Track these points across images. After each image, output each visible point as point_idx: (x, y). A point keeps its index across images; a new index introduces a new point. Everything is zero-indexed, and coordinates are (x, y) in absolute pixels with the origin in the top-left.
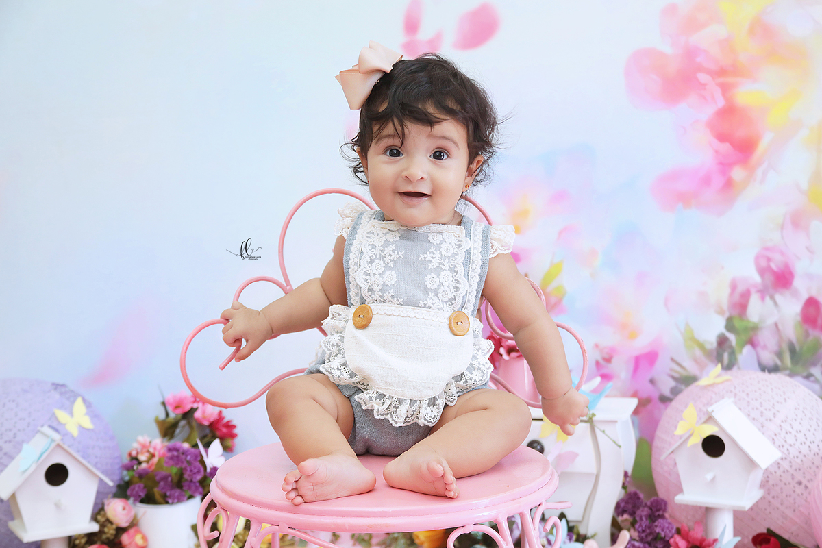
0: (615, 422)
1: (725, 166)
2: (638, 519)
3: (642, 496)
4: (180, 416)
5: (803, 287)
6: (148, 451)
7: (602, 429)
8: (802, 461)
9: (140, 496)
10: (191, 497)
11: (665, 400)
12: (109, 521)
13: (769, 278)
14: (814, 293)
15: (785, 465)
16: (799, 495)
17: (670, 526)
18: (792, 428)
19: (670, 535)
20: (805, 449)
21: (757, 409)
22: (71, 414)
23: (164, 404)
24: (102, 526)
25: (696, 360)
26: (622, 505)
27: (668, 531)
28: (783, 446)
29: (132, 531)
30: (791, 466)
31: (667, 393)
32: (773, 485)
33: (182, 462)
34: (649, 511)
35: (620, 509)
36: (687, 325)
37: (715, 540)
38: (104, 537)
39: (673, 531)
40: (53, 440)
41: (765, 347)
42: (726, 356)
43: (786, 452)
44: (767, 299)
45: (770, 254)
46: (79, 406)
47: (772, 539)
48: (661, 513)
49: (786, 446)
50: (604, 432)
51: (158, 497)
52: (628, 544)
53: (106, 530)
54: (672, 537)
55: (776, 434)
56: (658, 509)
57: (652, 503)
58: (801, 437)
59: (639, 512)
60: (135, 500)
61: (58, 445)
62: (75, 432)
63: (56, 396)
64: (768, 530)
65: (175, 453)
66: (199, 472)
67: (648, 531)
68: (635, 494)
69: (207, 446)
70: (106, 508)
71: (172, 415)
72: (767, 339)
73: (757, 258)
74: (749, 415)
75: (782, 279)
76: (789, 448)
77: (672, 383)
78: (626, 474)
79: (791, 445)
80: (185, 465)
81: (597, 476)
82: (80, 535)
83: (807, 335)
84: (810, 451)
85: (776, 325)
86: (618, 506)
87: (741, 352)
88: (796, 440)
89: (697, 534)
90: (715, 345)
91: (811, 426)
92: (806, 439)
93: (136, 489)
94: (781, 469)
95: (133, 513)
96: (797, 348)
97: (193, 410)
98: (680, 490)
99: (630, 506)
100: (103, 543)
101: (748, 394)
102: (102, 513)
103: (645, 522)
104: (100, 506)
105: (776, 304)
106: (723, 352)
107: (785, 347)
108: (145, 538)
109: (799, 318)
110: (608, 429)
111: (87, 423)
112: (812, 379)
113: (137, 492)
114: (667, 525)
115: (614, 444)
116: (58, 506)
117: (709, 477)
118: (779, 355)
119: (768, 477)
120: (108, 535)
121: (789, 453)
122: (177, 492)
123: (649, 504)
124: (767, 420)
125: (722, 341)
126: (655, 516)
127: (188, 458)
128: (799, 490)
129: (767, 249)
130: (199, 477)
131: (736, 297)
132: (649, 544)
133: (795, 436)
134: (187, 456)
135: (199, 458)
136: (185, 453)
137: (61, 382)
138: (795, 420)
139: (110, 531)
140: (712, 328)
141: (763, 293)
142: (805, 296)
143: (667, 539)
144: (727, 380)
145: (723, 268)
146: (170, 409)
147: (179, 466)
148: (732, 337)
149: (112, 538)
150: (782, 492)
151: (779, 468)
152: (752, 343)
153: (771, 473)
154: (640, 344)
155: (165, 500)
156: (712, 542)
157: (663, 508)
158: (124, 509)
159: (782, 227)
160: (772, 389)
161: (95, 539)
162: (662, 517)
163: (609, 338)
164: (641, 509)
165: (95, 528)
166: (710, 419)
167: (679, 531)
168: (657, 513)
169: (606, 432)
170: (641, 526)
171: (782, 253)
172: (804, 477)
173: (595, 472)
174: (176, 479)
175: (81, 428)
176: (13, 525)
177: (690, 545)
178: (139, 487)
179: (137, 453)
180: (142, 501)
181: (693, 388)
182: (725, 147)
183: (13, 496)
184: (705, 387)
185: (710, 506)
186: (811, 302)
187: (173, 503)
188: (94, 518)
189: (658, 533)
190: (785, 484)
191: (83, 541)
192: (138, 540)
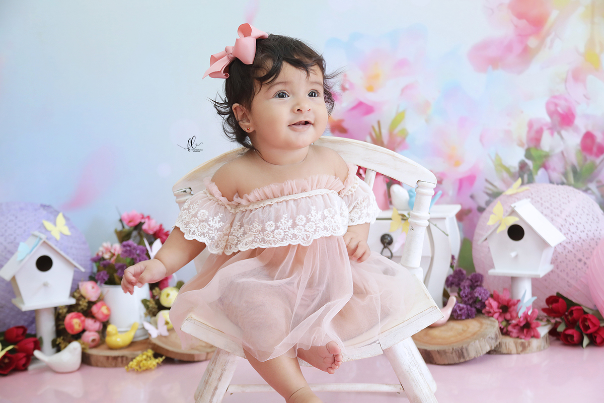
0: (445, 218)
1: (522, 37)
2: (462, 288)
3: (464, 272)
4: (132, 228)
5: (582, 125)
6: (110, 252)
7: (435, 223)
8: (582, 244)
9: (104, 279)
11: (481, 210)
12: (82, 297)
13: (557, 119)
14: (590, 129)
15: (569, 247)
16: (580, 269)
17: (486, 292)
18: (574, 221)
19: (486, 298)
20: (583, 236)
21: (548, 208)
22: (55, 224)
23: (121, 221)
24: (78, 300)
25: (504, 181)
26: (451, 279)
27: (484, 295)
28: (567, 234)
29: (99, 304)
30: (574, 248)
31: (483, 205)
32: (561, 262)
33: (134, 254)
34: (470, 282)
35: (449, 282)
36: (497, 155)
37: (519, 301)
38: (80, 308)
39: (488, 295)
40: (41, 239)
41: (554, 170)
42: (526, 177)
43: (570, 238)
44: (556, 134)
45: (557, 101)
46: (60, 219)
47: (560, 300)
48: (479, 283)
49: (570, 234)
50: (436, 225)
51: (117, 280)
52: (455, 305)
53: (81, 303)
54: (487, 299)
55: (562, 226)
56: (477, 281)
57: (472, 277)
58: (581, 227)
59: (462, 284)
60: (101, 283)
61: (44, 242)
62: (58, 237)
63: (45, 212)
64: (558, 294)
65: (128, 248)
67: (469, 296)
68: (460, 271)
69: (151, 244)
70: (80, 287)
71: (127, 228)
72: (556, 163)
73: (548, 104)
74: (542, 213)
75: (566, 119)
76: (572, 235)
77: (487, 198)
78: (453, 257)
79: (573, 233)
80: (135, 256)
81: (432, 259)
82: (62, 307)
83: (585, 159)
84: (588, 237)
85: (562, 153)
86: (447, 280)
87: (537, 174)
88: (577, 229)
89: (505, 296)
90: (517, 169)
91: (588, 220)
92: (585, 228)
93: (102, 274)
94: (567, 250)
95: (99, 292)
96: (578, 169)
97: (141, 224)
98: (492, 267)
99: (456, 280)
100: (79, 312)
101: (541, 199)
102: (78, 291)
103: (467, 290)
104: (76, 287)
105: (562, 137)
106: (524, 173)
107: (569, 169)
108: (109, 309)
109: (579, 148)
110: (439, 224)
111: (66, 231)
112: (589, 192)
113: (102, 277)
114: (483, 291)
115: (443, 234)
116: (45, 285)
117: (513, 254)
118: (565, 174)
119: (557, 256)
120: (83, 307)
121: (572, 239)
123: (470, 277)
124: (555, 216)
125: (523, 166)
126: (474, 286)
127: (138, 252)
128: (580, 265)
129: (555, 97)
131: (533, 134)
132: (471, 305)
133: (577, 226)
134: (136, 251)
135: (145, 252)
136: (135, 249)
137: (47, 203)
138: (577, 215)
139: (83, 304)
140: (515, 157)
141: (552, 129)
142: (583, 131)
143: (483, 301)
144: (527, 190)
145: (522, 112)
146: (125, 223)
147: (131, 257)
148: (530, 163)
149: (85, 309)
150: (567, 267)
151: (565, 249)
152: (545, 166)
153: (559, 253)
154: (463, 170)
156: (516, 302)
157: (480, 279)
158: (93, 288)
159: (566, 81)
160: (559, 195)
161: (73, 310)
162: (480, 286)
163: (440, 166)
164: (464, 281)
165: (73, 301)
166: (513, 212)
167: (492, 296)
168: (476, 284)
169: (437, 225)
170: (464, 292)
171: (566, 100)
172: (584, 256)
173: (430, 255)
175: (62, 234)
176: (15, 301)
177: (500, 306)
178: (104, 273)
179: (103, 253)
180: (106, 283)
181: (501, 197)
182: (523, 23)
183: (14, 278)
184: (511, 196)
185: (514, 275)
186: (589, 137)
188: (72, 295)
189: (477, 297)
190: (570, 261)
191: (65, 310)
192: (104, 310)
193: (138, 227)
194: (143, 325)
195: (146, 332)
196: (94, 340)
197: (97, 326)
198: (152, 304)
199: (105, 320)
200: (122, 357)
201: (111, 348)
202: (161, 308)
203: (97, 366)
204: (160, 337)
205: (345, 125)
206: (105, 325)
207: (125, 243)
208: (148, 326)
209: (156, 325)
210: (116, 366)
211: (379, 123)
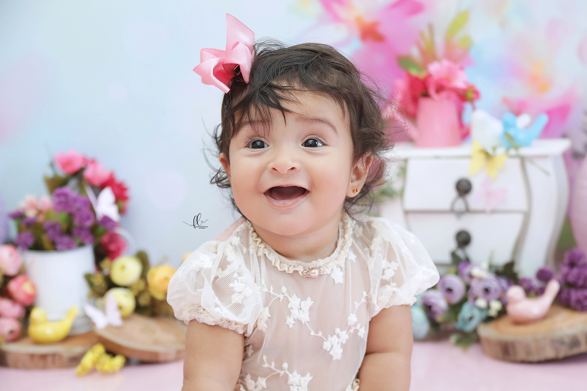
4: (70, 175)
6: (36, 208)
9: (28, 243)
10: (82, 245)
23: (52, 164)
29: (20, 279)
51: (47, 244)
60: (23, 248)
65: (64, 199)
66: (88, 218)
69: (97, 195)
71: (61, 173)
80: (74, 210)
93: (24, 237)
95: (20, 261)
97: (81, 170)
108: (34, 287)
113: (25, 240)
122: (66, 239)
127: (78, 204)
130: (89, 223)
134: (76, 202)
135: (88, 205)
136: (74, 199)
146: (57, 167)
147: (68, 211)
154: (553, 96)
155: (54, 247)
158: (11, 254)
163: (519, 91)
174: (64, 226)
178: (27, 235)
187: (61, 250)
192: (27, 288)
193: (78, 174)
194: (83, 310)
195: (88, 321)
196: (11, 332)
197: (16, 310)
198: (99, 280)
199: (28, 303)
200: (54, 355)
201: (38, 343)
202: (111, 285)
203: (16, 367)
204: (110, 327)
205: (382, 30)
206: (28, 309)
207: (59, 191)
208: (92, 312)
209: (103, 309)
210: (44, 367)
211: (431, 28)
